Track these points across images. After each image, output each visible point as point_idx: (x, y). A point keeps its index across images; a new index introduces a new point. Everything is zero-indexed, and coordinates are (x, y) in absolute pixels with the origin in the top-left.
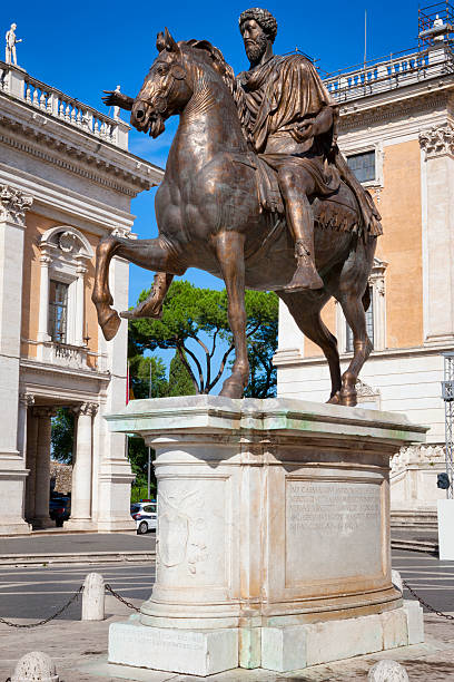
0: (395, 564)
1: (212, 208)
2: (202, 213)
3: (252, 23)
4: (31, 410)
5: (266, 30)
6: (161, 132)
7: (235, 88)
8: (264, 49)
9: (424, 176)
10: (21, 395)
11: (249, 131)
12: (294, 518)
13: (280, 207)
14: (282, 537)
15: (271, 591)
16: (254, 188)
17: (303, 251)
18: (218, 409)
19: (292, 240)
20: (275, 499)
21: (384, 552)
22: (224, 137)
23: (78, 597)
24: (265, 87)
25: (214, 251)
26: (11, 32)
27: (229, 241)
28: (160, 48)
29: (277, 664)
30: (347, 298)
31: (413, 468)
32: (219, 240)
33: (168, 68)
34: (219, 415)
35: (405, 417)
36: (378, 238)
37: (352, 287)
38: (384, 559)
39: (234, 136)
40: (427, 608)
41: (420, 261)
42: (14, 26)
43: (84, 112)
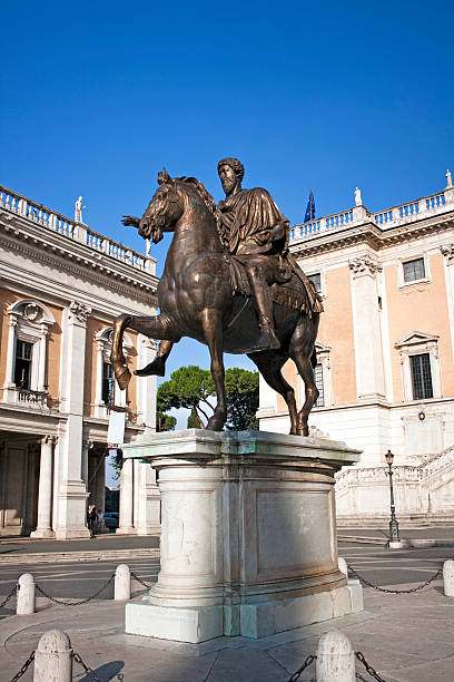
0: (340, 553)
1: (198, 292)
2: (190, 295)
3: (227, 167)
4: (90, 451)
5: (236, 172)
6: (161, 239)
7: (214, 210)
8: (235, 185)
9: (353, 289)
10: (84, 442)
11: (225, 240)
12: (263, 520)
13: (247, 291)
14: (255, 535)
15: (247, 577)
16: (229, 277)
17: (265, 321)
18: (203, 438)
19: (257, 313)
20: (249, 506)
21: (332, 545)
22: (206, 243)
23: (112, 582)
24: (237, 209)
25: (200, 323)
26: (79, 202)
27: (210, 316)
28: (160, 182)
29: (252, 632)
30: (300, 358)
31: (354, 485)
32: (203, 316)
33: (165, 195)
34: (204, 442)
35: (344, 444)
36: (321, 314)
37: (303, 350)
38: (333, 550)
39: (213, 242)
40: (365, 583)
41: (353, 345)
42: (80, 198)
43: (126, 251)
